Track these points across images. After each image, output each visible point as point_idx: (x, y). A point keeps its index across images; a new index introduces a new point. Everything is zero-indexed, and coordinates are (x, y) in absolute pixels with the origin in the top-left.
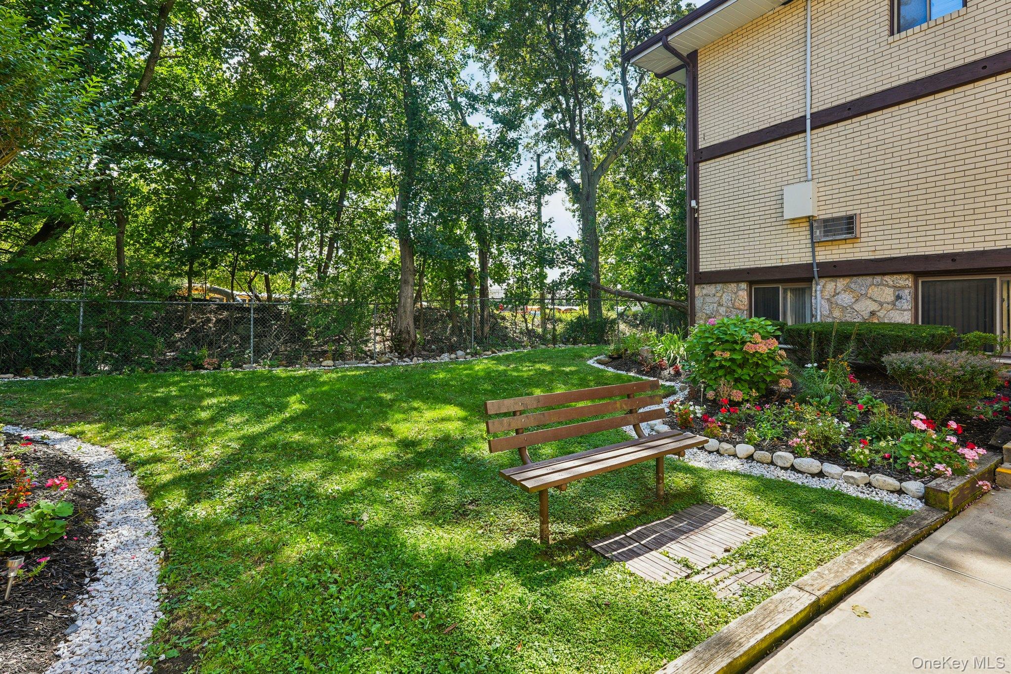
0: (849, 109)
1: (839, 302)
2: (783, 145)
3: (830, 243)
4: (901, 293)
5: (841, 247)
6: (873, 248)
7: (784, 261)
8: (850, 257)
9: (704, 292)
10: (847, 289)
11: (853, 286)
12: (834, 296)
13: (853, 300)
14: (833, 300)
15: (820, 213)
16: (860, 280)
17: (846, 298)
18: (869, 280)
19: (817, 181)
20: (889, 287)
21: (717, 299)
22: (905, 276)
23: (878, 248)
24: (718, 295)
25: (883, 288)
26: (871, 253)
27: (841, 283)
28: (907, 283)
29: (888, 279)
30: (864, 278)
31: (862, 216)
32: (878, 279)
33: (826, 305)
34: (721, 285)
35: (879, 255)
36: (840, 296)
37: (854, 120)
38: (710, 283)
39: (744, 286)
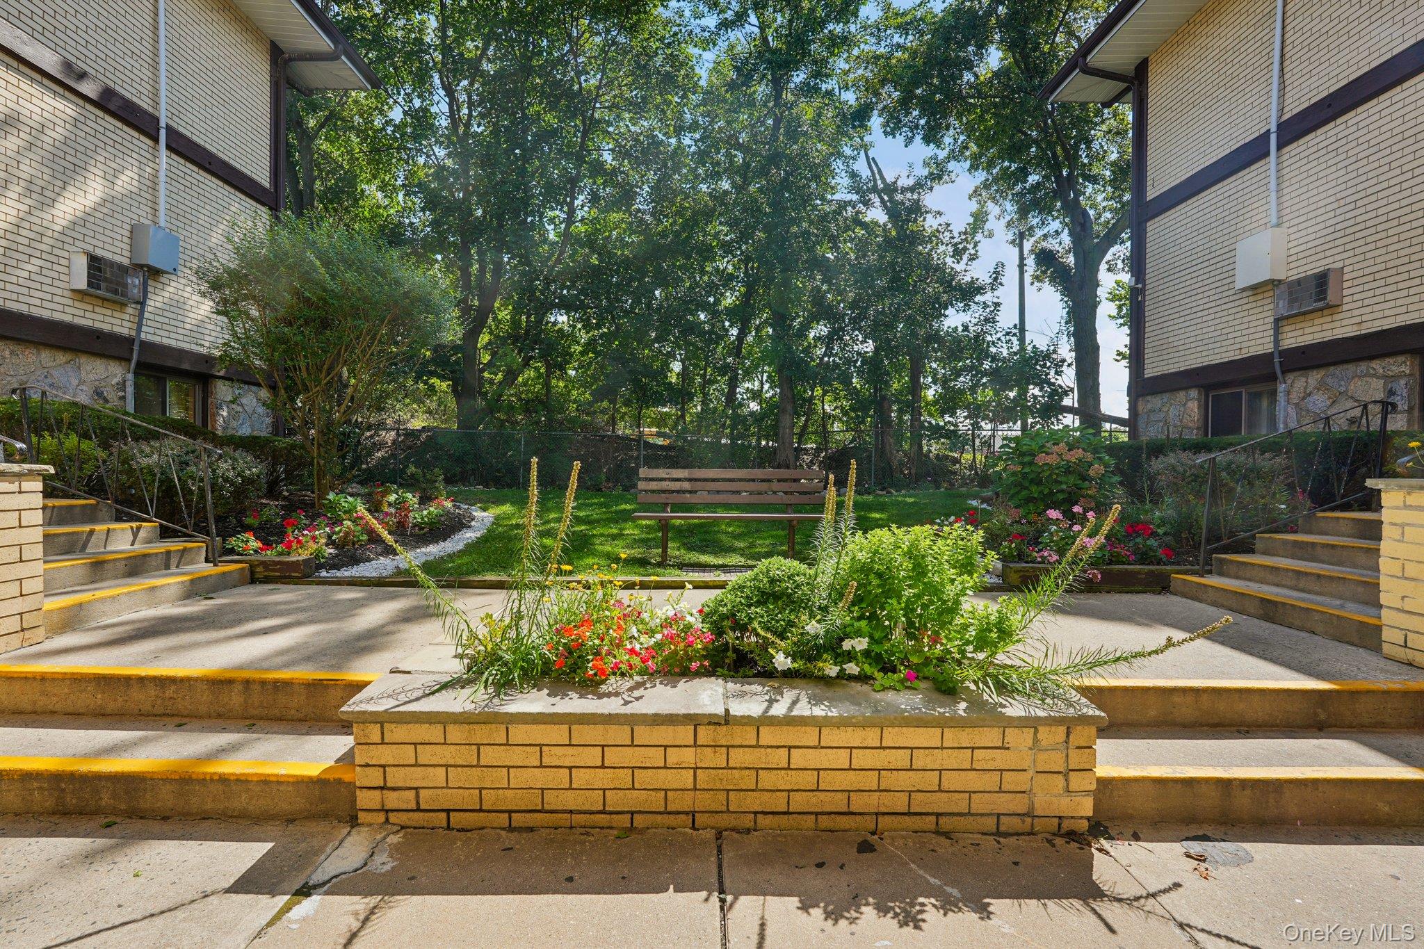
0: (1330, 105)
1: (1310, 406)
2: (1245, 178)
3: (1302, 318)
4: (1395, 385)
5: (1316, 322)
6: (1358, 320)
7: (1244, 351)
8: (1327, 336)
9: (1149, 406)
10: (1321, 386)
11: (1329, 380)
12: (1304, 398)
13: (1328, 403)
14: (1303, 404)
15: (1290, 273)
16: (1338, 370)
17: (1319, 401)
18: (1351, 368)
19: (1287, 225)
20: (1378, 377)
21: (1163, 415)
22: (1401, 359)
23: (1365, 318)
24: (1165, 409)
25: (1369, 380)
26: (1355, 327)
27: (1314, 377)
28: (1403, 368)
29: (1376, 365)
30: (1345, 366)
31: (1346, 270)
32: (1363, 366)
33: (1292, 411)
34: (1167, 395)
35: (1367, 329)
36: (1310, 398)
37: (1339, 121)
38: (1155, 393)
39: (1194, 393)
